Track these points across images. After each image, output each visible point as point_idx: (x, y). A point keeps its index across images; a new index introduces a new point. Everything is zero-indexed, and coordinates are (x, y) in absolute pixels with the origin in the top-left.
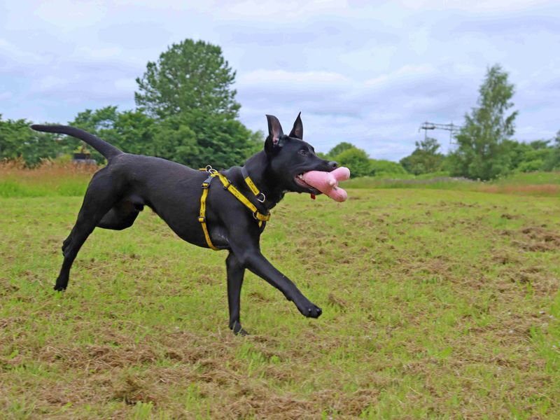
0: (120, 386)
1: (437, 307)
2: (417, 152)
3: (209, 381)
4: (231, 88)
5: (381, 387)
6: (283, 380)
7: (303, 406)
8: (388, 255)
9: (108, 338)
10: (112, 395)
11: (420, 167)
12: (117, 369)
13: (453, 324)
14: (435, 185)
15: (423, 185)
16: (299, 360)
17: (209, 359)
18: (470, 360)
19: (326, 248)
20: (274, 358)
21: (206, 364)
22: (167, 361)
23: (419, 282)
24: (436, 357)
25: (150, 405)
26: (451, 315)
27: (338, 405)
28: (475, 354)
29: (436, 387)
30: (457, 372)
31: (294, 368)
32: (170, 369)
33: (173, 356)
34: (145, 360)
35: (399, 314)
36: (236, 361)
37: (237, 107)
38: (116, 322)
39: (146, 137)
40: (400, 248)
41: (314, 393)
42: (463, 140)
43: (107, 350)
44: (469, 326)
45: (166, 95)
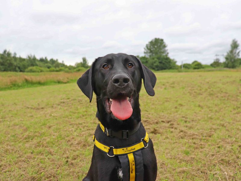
0: (152, 130)
1: (226, 107)
2: (214, 62)
3: (172, 128)
4: (166, 49)
5: (215, 130)
6: (191, 128)
7: (197, 135)
8: (212, 92)
9: (147, 117)
10: (150, 132)
11: (215, 66)
12: (151, 125)
13: (231, 111)
14: (220, 70)
15: (217, 70)
16: (194, 122)
17: (172, 123)
18: (237, 121)
19: (196, 91)
20: (187, 122)
21: (171, 124)
22: (162, 123)
23: (221, 100)
24: (228, 121)
25: (160, 135)
26: (230, 109)
27: (205, 135)
28: (238, 120)
29: (229, 129)
30: (234, 125)
31: (193, 125)
32: (163, 125)
33: (163, 122)
34: (157, 123)
35: (216, 109)
36: (178, 123)
37: (168, 53)
38: (148, 113)
39: (147, 62)
40: (214, 90)
41: (198, 131)
42: (227, 58)
43: (148, 120)
44: (235, 112)
45: (151, 52)
